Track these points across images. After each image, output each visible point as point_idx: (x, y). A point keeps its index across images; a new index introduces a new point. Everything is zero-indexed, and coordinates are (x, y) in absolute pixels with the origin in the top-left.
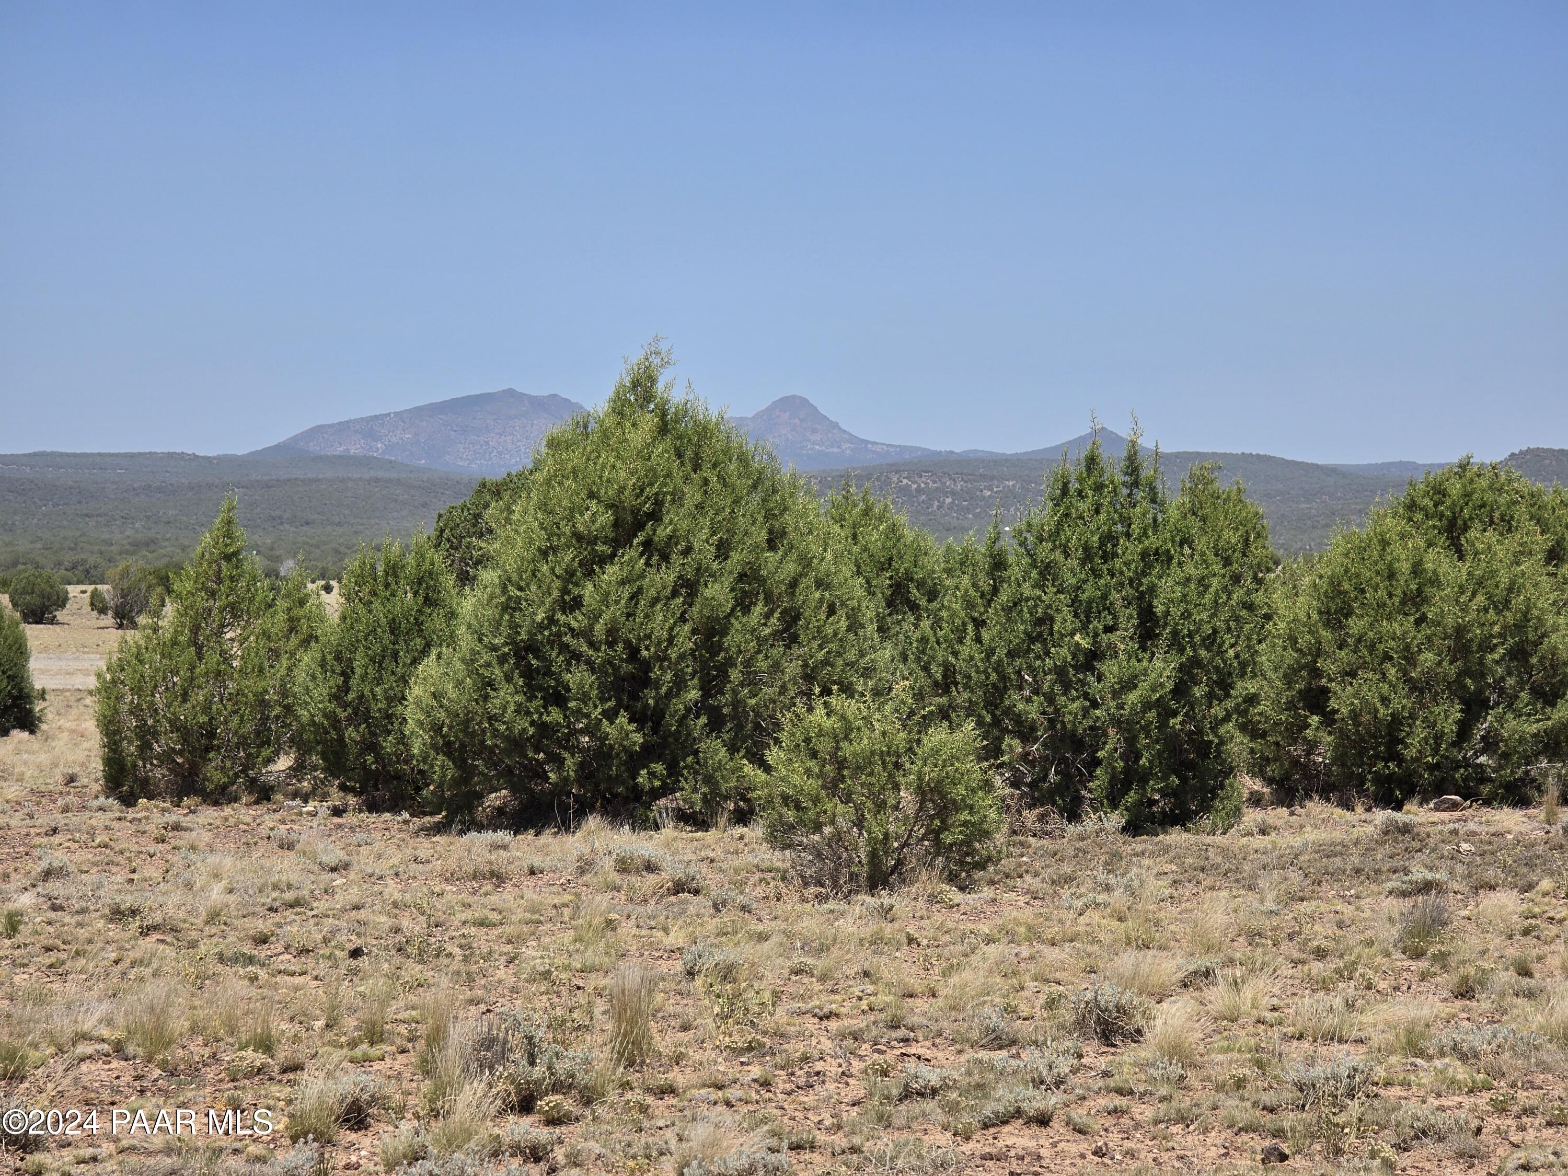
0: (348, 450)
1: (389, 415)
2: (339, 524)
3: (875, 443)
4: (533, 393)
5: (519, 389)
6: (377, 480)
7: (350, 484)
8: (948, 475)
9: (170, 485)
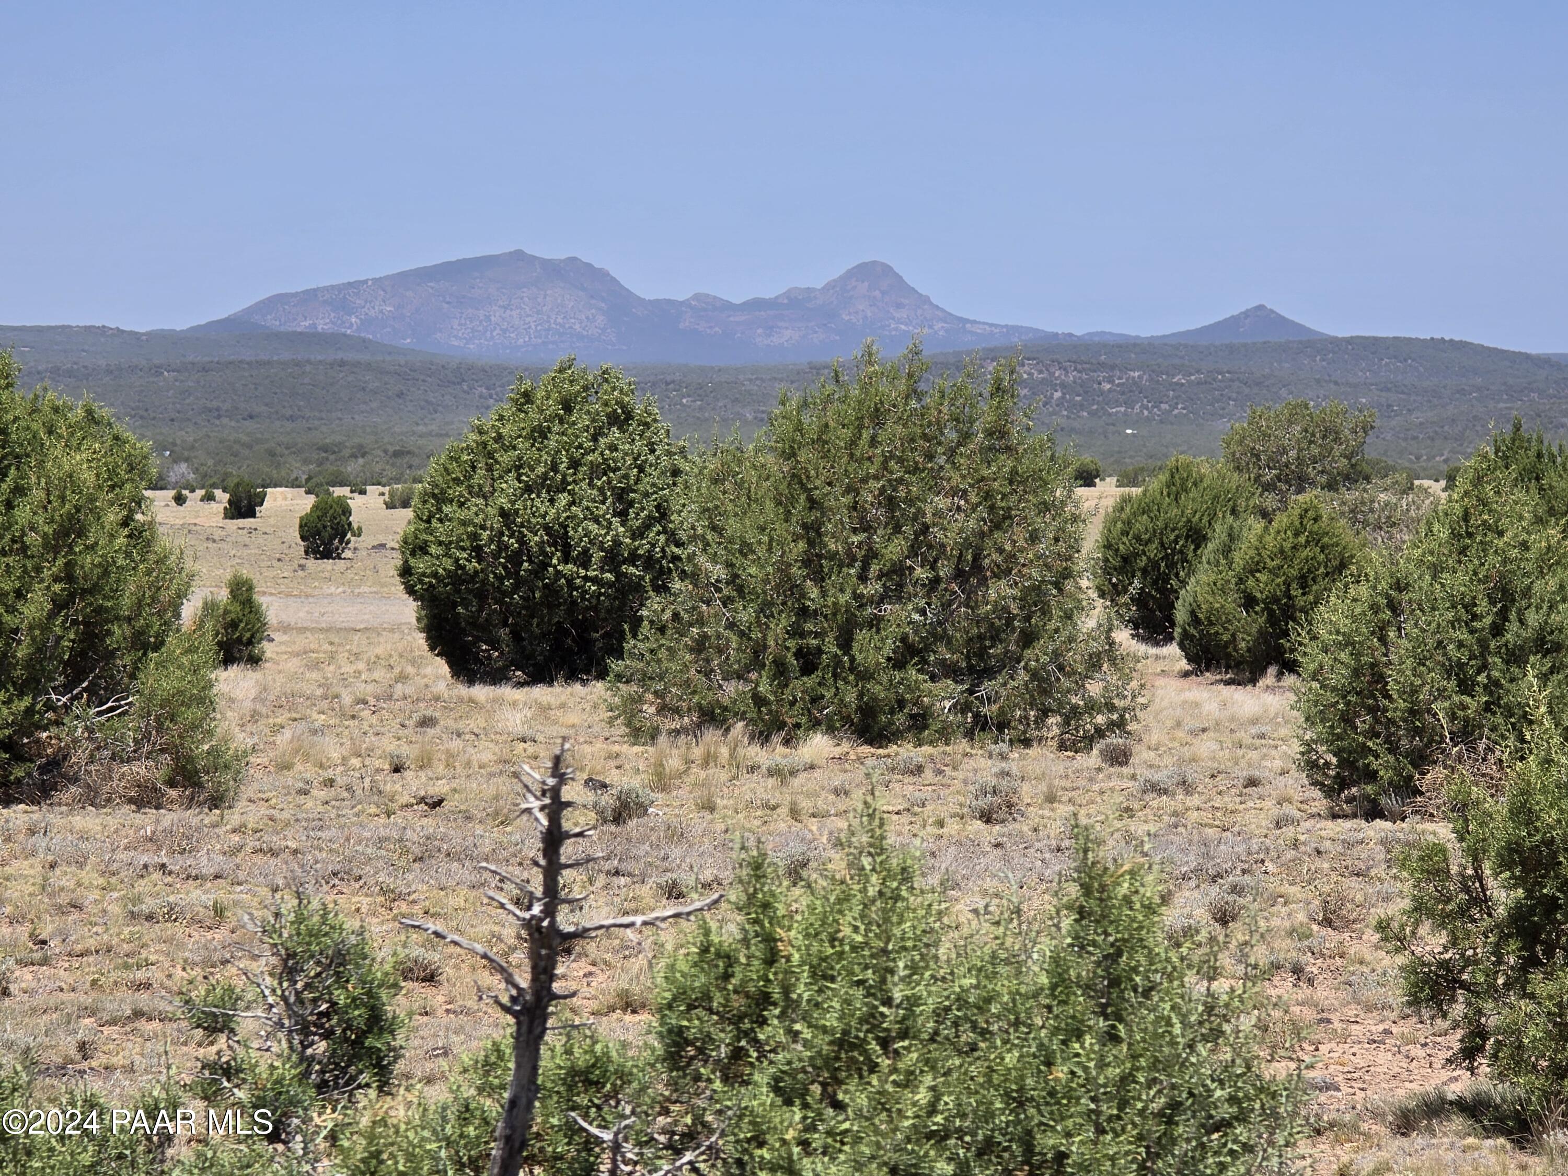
0: (314, 326)
1: (366, 282)
2: (292, 418)
3: (974, 322)
4: (547, 256)
5: (528, 251)
6: (342, 363)
7: (308, 368)
8: (1059, 363)
9: (85, 367)
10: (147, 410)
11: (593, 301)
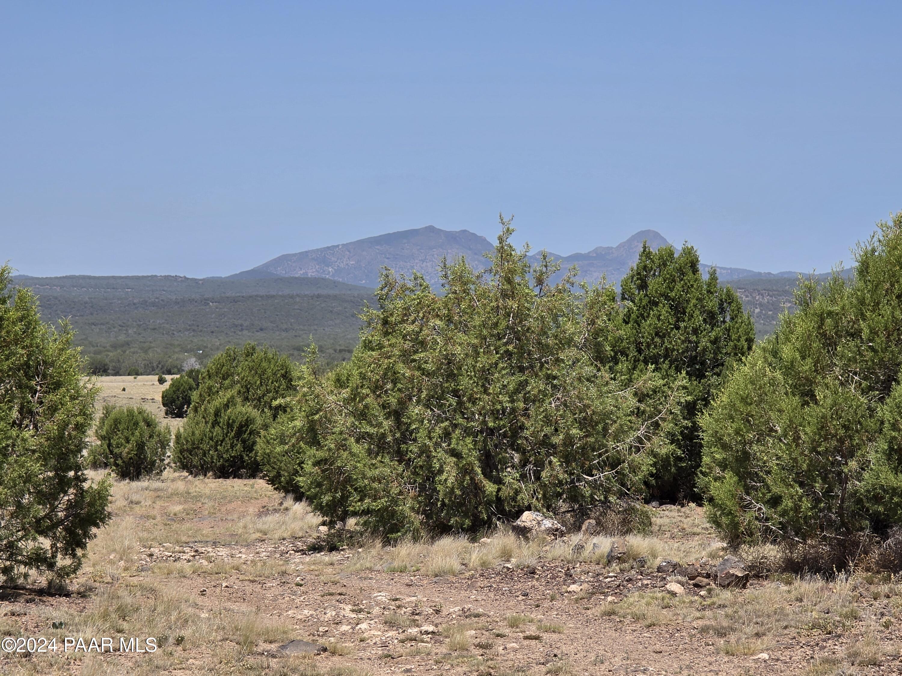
0: (306, 273)
1: (338, 246)
2: (286, 330)
4: (448, 230)
5: (437, 227)
6: (319, 296)
7: (298, 299)
8: (758, 291)
9: (162, 300)
10: (198, 326)
11: (476, 257)
